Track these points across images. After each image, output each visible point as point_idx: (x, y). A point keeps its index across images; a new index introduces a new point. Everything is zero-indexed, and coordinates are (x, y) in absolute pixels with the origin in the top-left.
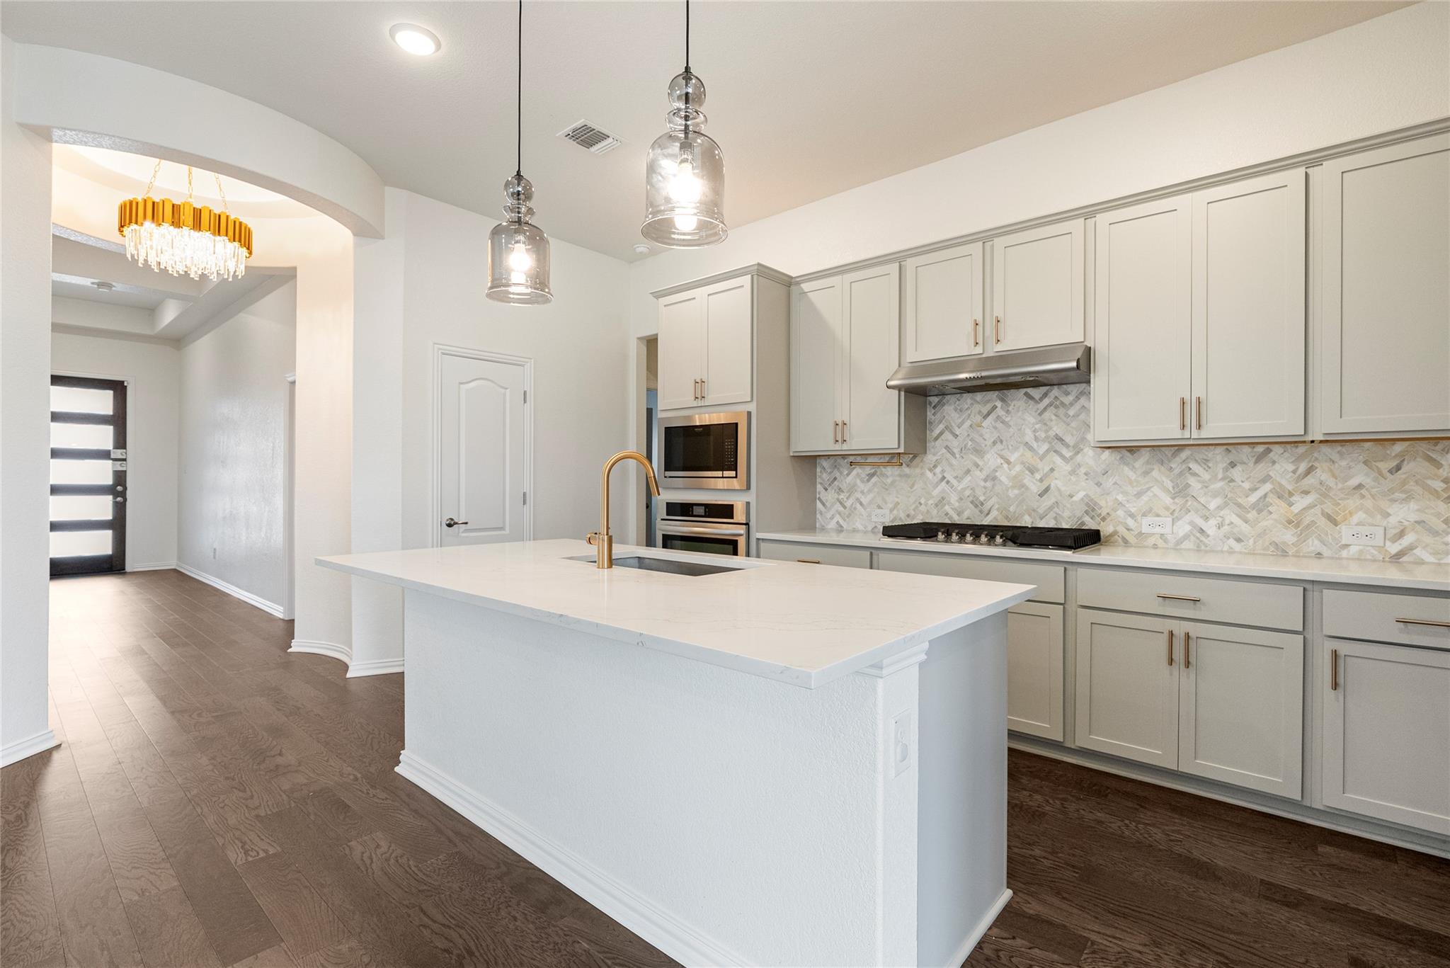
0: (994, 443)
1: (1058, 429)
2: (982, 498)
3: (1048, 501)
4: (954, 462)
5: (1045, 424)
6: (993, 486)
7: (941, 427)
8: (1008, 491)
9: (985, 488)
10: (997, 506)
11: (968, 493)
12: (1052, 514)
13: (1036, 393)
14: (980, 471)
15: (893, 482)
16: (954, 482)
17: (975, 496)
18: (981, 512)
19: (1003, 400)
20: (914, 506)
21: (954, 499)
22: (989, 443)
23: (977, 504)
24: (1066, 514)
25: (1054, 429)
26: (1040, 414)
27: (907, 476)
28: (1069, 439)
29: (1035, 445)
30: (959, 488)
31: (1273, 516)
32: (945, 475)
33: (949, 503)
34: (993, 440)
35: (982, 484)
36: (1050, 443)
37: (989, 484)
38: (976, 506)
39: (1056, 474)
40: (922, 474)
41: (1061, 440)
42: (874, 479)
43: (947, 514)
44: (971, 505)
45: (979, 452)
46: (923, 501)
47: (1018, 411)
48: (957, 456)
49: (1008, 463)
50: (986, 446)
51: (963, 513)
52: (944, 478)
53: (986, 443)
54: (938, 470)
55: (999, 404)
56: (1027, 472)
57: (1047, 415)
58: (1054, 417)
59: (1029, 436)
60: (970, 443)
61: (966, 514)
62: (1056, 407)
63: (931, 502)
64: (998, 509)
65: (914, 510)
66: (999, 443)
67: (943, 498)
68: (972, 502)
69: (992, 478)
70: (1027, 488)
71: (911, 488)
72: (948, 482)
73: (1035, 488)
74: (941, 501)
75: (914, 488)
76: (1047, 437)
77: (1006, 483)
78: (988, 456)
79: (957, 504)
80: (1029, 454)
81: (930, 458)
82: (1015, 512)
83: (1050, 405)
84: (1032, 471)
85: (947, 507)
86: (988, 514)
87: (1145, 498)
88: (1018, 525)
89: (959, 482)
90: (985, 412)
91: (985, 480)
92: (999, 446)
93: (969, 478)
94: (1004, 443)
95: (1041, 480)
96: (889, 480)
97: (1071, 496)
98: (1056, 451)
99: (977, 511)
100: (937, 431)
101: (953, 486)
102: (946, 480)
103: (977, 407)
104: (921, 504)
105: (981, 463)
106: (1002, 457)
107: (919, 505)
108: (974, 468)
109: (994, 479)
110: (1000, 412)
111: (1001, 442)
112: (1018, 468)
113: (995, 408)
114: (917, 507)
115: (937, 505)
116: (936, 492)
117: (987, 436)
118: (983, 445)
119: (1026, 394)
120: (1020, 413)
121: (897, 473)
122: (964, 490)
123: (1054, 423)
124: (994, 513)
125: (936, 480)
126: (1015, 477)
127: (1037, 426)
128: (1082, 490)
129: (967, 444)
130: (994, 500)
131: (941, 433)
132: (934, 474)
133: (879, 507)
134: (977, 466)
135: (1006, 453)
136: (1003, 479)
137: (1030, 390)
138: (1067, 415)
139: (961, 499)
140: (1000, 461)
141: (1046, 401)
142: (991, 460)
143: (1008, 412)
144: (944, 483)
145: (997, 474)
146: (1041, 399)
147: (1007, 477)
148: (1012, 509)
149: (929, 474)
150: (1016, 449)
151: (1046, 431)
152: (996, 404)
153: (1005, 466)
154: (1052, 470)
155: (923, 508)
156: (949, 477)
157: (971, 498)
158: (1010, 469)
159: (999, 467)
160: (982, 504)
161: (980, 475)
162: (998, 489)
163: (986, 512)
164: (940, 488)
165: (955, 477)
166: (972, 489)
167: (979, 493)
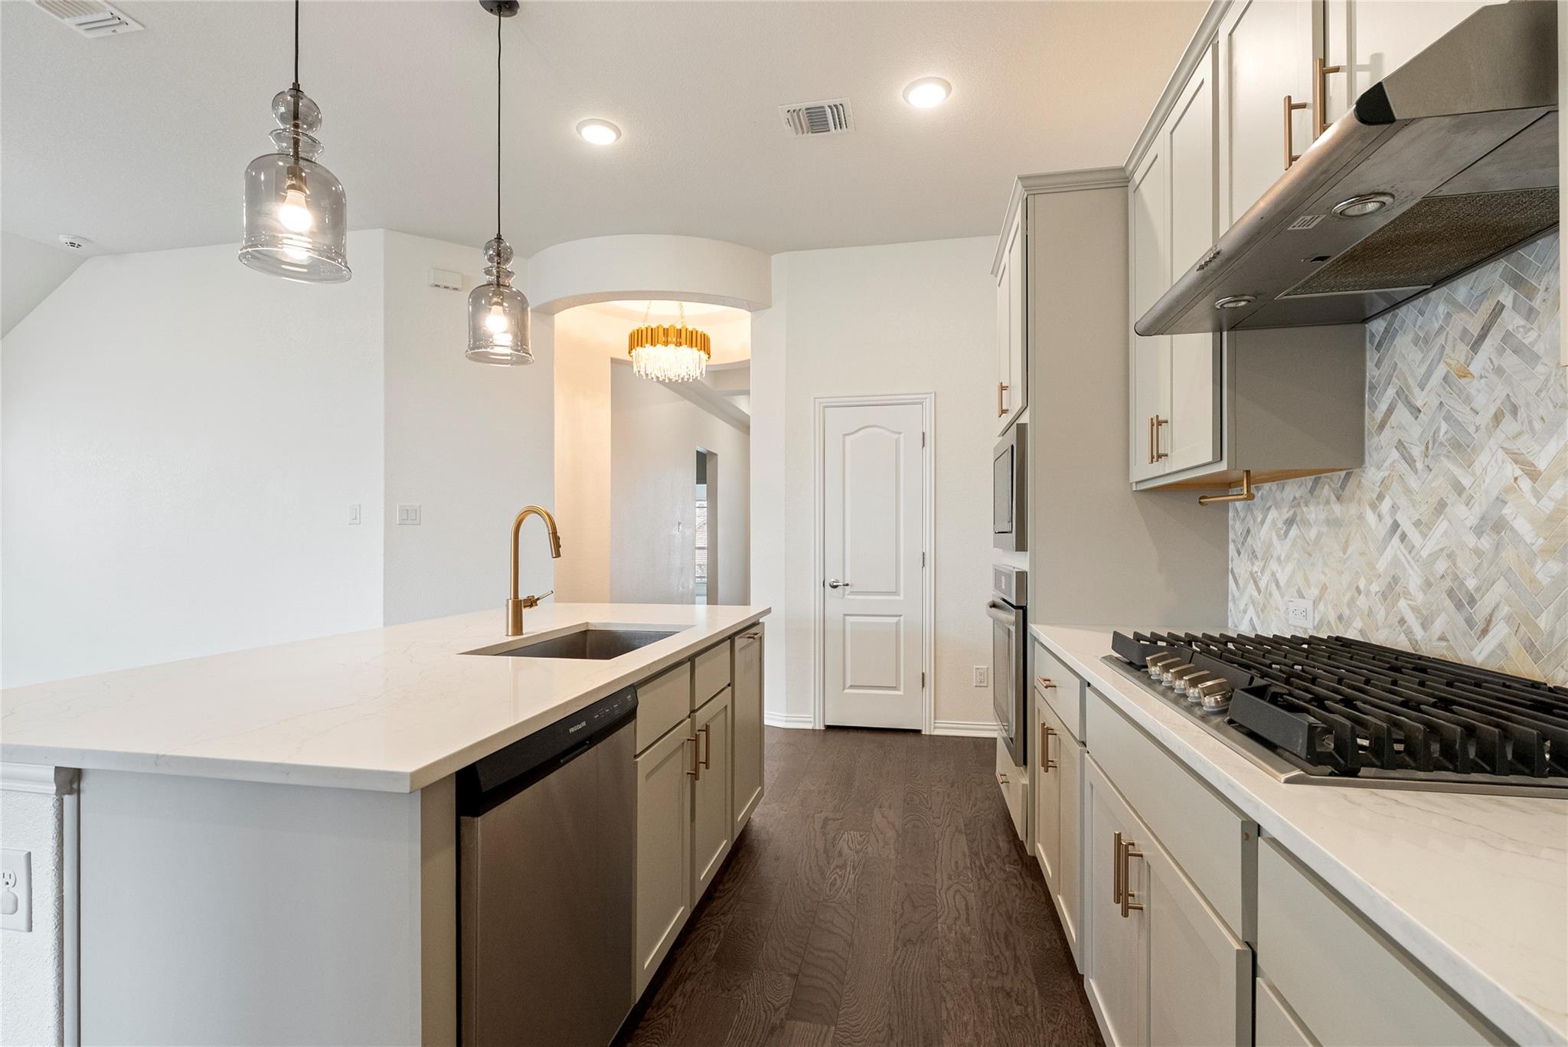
0: (1498, 418)
2: (1471, 584)
4: (1413, 483)
6: (1498, 547)
7: (1391, 392)
8: (1532, 564)
9: (1478, 552)
10: (1505, 610)
11: (1441, 566)
14: (1467, 504)
15: (1319, 536)
16: (1414, 536)
17: (1456, 577)
18: (1470, 622)
19: (1518, 283)
20: (1348, 596)
21: (1414, 581)
22: (1485, 418)
30: (1424, 554)
32: (1398, 518)
33: (1407, 594)
34: (1492, 410)
35: (1471, 540)
37: (1486, 543)
38: (1459, 606)
40: (1361, 517)
42: (1294, 531)
43: (1402, 621)
44: (1448, 602)
45: (1462, 448)
46: (1362, 584)
48: (1419, 465)
49: (1533, 474)
50: (1477, 429)
51: (1433, 621)
52: (1396, 525)
53: (1478, 420)
54: (1385, 506)
55: (1507, 297)
60: (1444, 427)
61: (1439, 626)
63: (1375, 588)
64: (1509, 619)
65: (1349, 606)
66: (1508, 417)
67: (1395, 580)
68: (1451, 593)
69: (1494, 525)
71: (1344, 554)
72: (1403, 537)
74: (1393, 586)
75: (1349, 552)
77: (1528, 540)
78: (1483, 459)
79: (1420, 597)
81: (1372, 475)
82: (1552, 633)
85: (1402, 604)
86: (1485, 632)
89: (1424, 536)
90: (1475, 330)
91: (1479, 531)
92: (1509, 425)
93: (1442, 526)
94: (1522, 413)
96: (1313, 533)
99: (1460, 620)
100: (1383, 407)
101: (1414, 546)
102: (1399, 532)
103: (1460, 320)
104: (1359, 589)
105: (1466, 482)
106: (1517, 458)
107: (1356, 594)
108: (1452, 497)
109: (1500, 525)
110: (1511, 320)
111: (1515, 410)
113: (1499, 308)
114: (1353, 599)
115: (1385, 595)
116: (1382, 565)
117: (1480, 401)
118: (1472, 429)
121: (1323, 516)
122: (1434, 557)
124: (1500, 631)
125: (1383, 530)
129: (1438, 429)
130: (1500, 586)
131: (1390, 410)
132: (1380, 516)
133: (1301, 594)
134: (1459, 489)
135: (1523, 445)
136: (1521, 526)
139: (1429, 583)
140: (1512, 470)
142: (1492, 468)
143: (1527, 314)
144: (1396, 540)
145: (1507, 511)
147: (1531, 521)
148: (1543, 622)
149: (1371, 517)
152: (1501, 298)
153: (1525, 484)
156: (1406, 526)
157: (1448, 583)
158: (1538, 496)
159: (1508, 490)
160: (1472, 601)
161: (1465, 515)
162: (1508, 555)
163: (1481, 626)
164: (1389, 553)
165: (1417, 524)
166: (1449, 556)
167: (1465, 567)
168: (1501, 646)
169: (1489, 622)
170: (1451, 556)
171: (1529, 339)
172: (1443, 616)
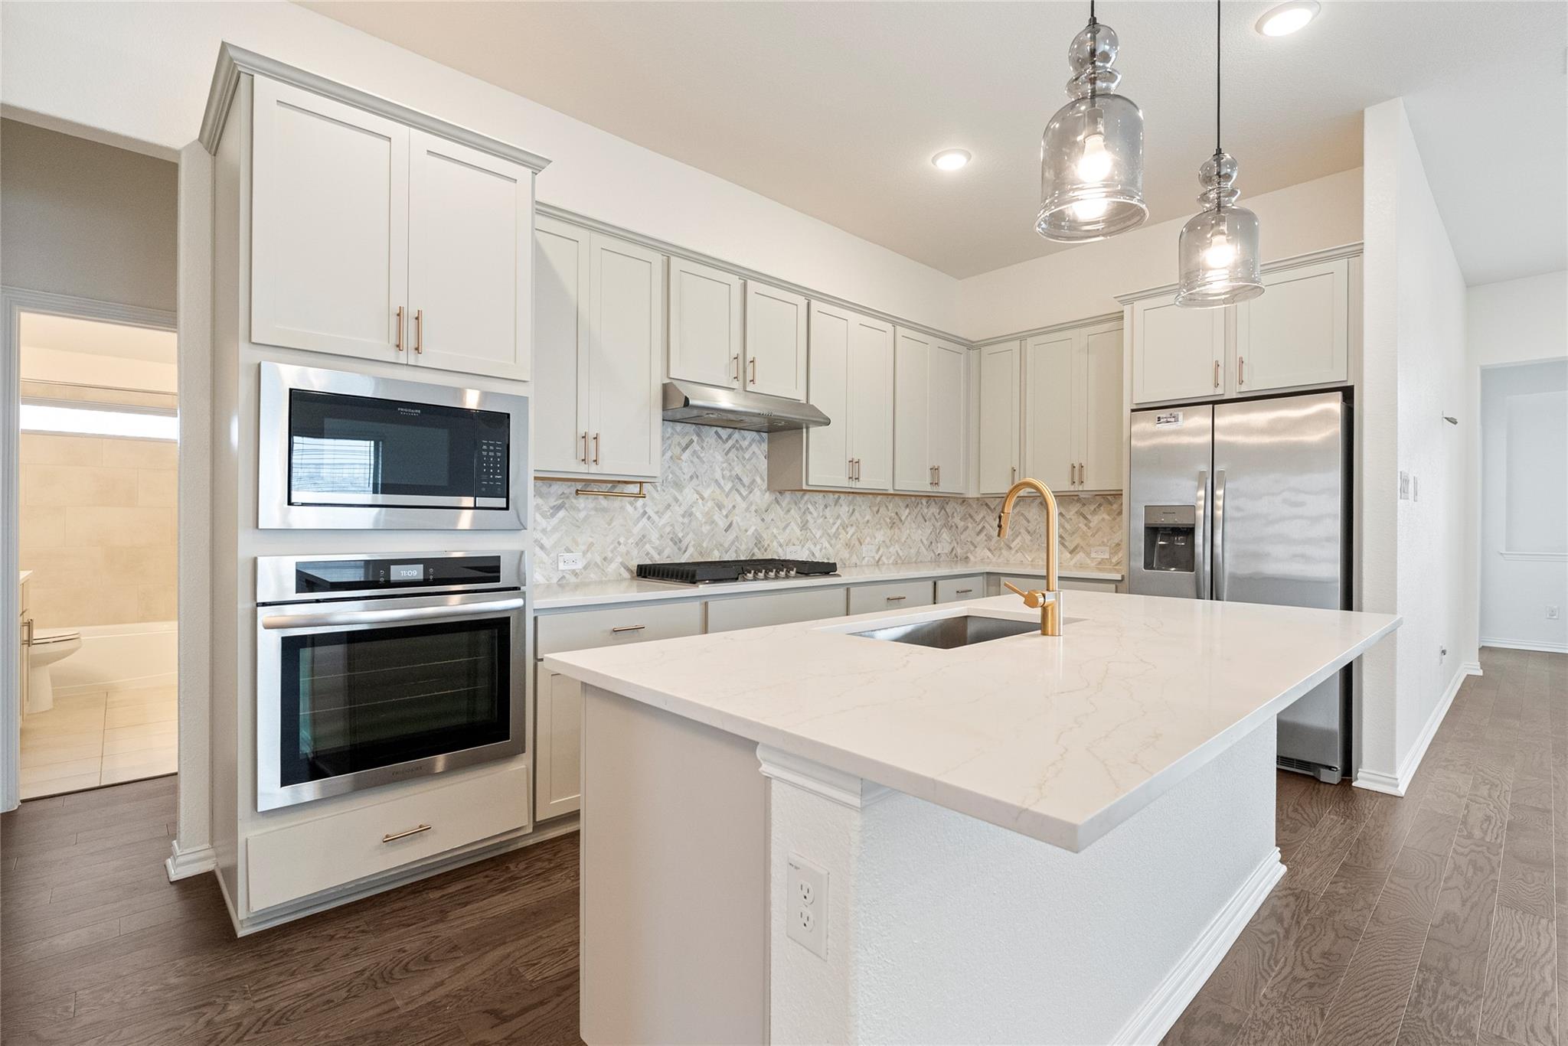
0: (692, 478)
1: (738, 470)
2: (680, 535)
3: (731, 536)
4: (655, 494)
5: (730, 464)
6: (690, 521)
8: (701, 527)
9: (683, 524)
10: (693, 543)
11: (668, 529)
12: (734, 548)
13: (724, 433)
14: (679, 506)
15: (587, 517)
16: (655, 517)
17: (674, 533)
18: (680, 549)
19: (698, 435)
20: (612, 547)
21: (654, 536)
22: (687, 477)
23: (676, 541)
24: (743, 547)
25: (736, 469)
26: (726, 454)
27: (604, 510)
28: (746, 480)
29: (722, 482)
30: (660, 525)
32: (646, 509)
33: (650, 541)
34: (690, 475)
35: (681, 519)
36: (733, 481)
37: (686, 520)
38: (675, 543)
39: (736, 511)
40: (622, 508)
41: (740, 480)
42: (562, 514)
43: (648, 554)
44: (671, 543)
45: (678, 485)
46: (622, 540)
47: (710, 448)
48: (659, 489)
49: (703, 498)
50: (684, 480)
51: (663, 551)
52: (645, 513)
53: (685, 477)
54: (639, 504)
55: (695, 438)
56: (717, 509)
57: (732, 455)
58: (736, 459)
59: (718, 475)
60: (671, 476)
61: (667, 552)
62: (737, 449)
63: (631, 541)
64: (694, 546)
65: (612, 552)
66: (695, 478)
67: (644, 536)
68: (672, 539)
69: (689, 514)
70: (716, 524)
72: (649, 518)
73: (722, 524)
74: (643, 539)
75: (613, 525)
76: (731, 476)
77: (700, 519)
78: (686, 491)
79: (657, 542)
80: (718, 491)
82: (707, 547)
83: (733, 446)
84: (720, 507)
85: (648, 547)
86: (685, 551)
87: (787, 531)
88: (710, 560)
89: (660, 517)
90: (684, 445)
91: (683, 516)
92: (695, 481)
93: (669, 513)
94: (700, 478)
95: (727, 516)
96: (582, 515)
97: (746, 531)
98: (737, 490)
99: (676, 548)
101: (654, 522)
102: (647, 516)
103: (677, 438)
104: (619, 543)
105: (680, 498)
106: (698, 493)
107: (617, 545)
108: (674, 503)
109: (691, 514)
110: (695, 446)
111: (697, 477)
112: (710, 504)
113: (692, 441)
114: (615, 548)
115: (637, 544)
116: (636, 530)
117: (685, 470)
118: (682, 479)
119: (716, 433)
120: (711, 451)
121: (591, 505)
122: (664, 526)
123: (735, 463)
124: (691, 550)
125: (637, 514)
126: (707, 513)
127: (725, 465)
128: (753, 525)
129: (668, 476)
130: (691, 535)
132: (635, 508)
133: (568, 550)
134: (676, 500)
135: (699, 488)
136: (698, 515)
137: (719, 430)
138: (744, 458)
139: (662, 536)
140: (696, 496)
141: (730, 443)
142: (689, 495)
143: (702, 447)
144: (645, 520)
145: (694, 509)
146: (727, 440)
147: (702, 513)
148: (705, 545)
149: (630, 508)
150: (709, 486)
151: (730, 471)
153: (700, 501)
154: (734, 507)
155: (622, 549)
156: (650, 512)
157: (671, 535)
158: (704, 505)
159: (695, 503)
160: (680, 541)
161: (679, 510)
162: (694, 524)
163: (684, 549)
164: (641, 524)
165: (657, 513)
166: (671, 525)
167: (678, 529)
168: (691, 555)
169: (687, 548)
170: (672, 525)
171: (702, 455)
172: (668, 549)
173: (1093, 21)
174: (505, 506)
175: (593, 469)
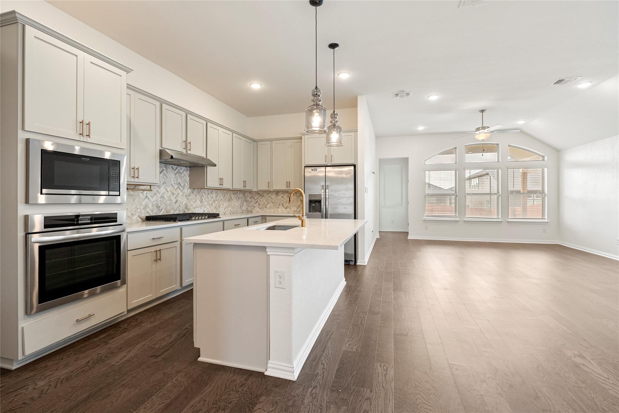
0: (163, 183)
1: (179, 181)
2: (159, 205)
3: (177, 205)
5: (176, 178)
6: (163, 200)
8: (167, 201)
9: (160, 200)
10: (164, 208)
11: (155, 203)
12: (178, 209)
13: (175, 167)
14: (159, 194)
16: (150, 198)
18: (159, 210)
19: (166, 168)
20: (135, 210)
21: (150, 205)
22: (162, 183)
23: (158, 207)
24: (181, 209)
25: (179, 180)
26: (175, 175)
27: (132, 195)
28: (182, 185)
29: (174, 185)
31: (213, 206)
32: (147, 195)
33: (149, 208)
35: (160, 199)
36: (178, 185)
37: (161, 199)
38: (158, 208)
39: (179, 196)
41: (180, 184)
43: (148, 212)
44: (156, 208)
46: (138, 207)
47: (170, 172)
49: (167, 191)
51: (154, 211)
52: (147, 196)
55: (165, 169)
56: (172, 195)
57: (177, 175)
58: (178, 176)
59: (173, 183)
61: (155, 211)
62: (179, 173)
63: (142, 207)
64: (164, 209)
65: (135, 211)
66: (165, 184)
67: (146, 205)
68: (156, 206)
69: (162, 197)
70: (172, 201)
71: (134, 201)
72: (148, 198)
73: (174, 200)
74: (146, 207)
75: (135, 201)
76: (177, 183)
77: (166, 199)
78: (162, 188)
79: (151, 208)
80: (172, 188)
82: (169, 209)
83: (178, 172)
84: (173, 194)
85: (148, 209)
87: (196, 203)
88: (170, 214)
89: (152, 198)
91: (161, 198)
92: (165, 185)
93: (155, 197)
94: (166, 184)
95: (175, 198)
97: (182, 203)
98: (179, 188)
101: (150, 200)
104: (137, 208)
105: (159, 191)
106: (166, 189)
109: (163, 197)
110: (165, 172)
111: (165, 183)
112: (170, 193)
113: (163, 170)
114: (136, 210)
115: (144, 208)
116: (144, 203)
119: (172, 167)
120: (170, 173)
122: (154, 201)
123: (178, 178)
124: (163, 210)
125: (144, 197)
126: (169, 196)
127: (175, 179)
128: (184, 201)
130: (163, 205)
132: (143, 195)
134: (158, 192)
135: (166, 187)
136: (166, 197)
137: (173, 166)
138: (181, 176)
139: (153, 205)
140: (165, 190)
141: (177, 171)
142: (162, 190)
143: (167, 172)
144: (147, 199)
145: (164, 195)
146: (176, 170)
147: (167, 197)
148: (168, 208)
150: (169, 186)
151: (177, 181)
152: (164, 169)
153: (166, 192)
154: (178, 194)
155: (138, 210)
156: (149, 196)
157: (156, 205)
158: (168, 194)
159: (165, 193)
160: (160, 207)
161: (159, 196)
162: (164, 201)
163: (161, 210)
164: (145, 201)
165: (151, 196)
166: (156, 201)
167: (159, 202)
168: (163, 212)
169: (162, 209)
170: (157, 201)
171: (167, 175)
172: (155, 210)
173: (316, 86)
174: (119, 194)
175: (136, 180)
